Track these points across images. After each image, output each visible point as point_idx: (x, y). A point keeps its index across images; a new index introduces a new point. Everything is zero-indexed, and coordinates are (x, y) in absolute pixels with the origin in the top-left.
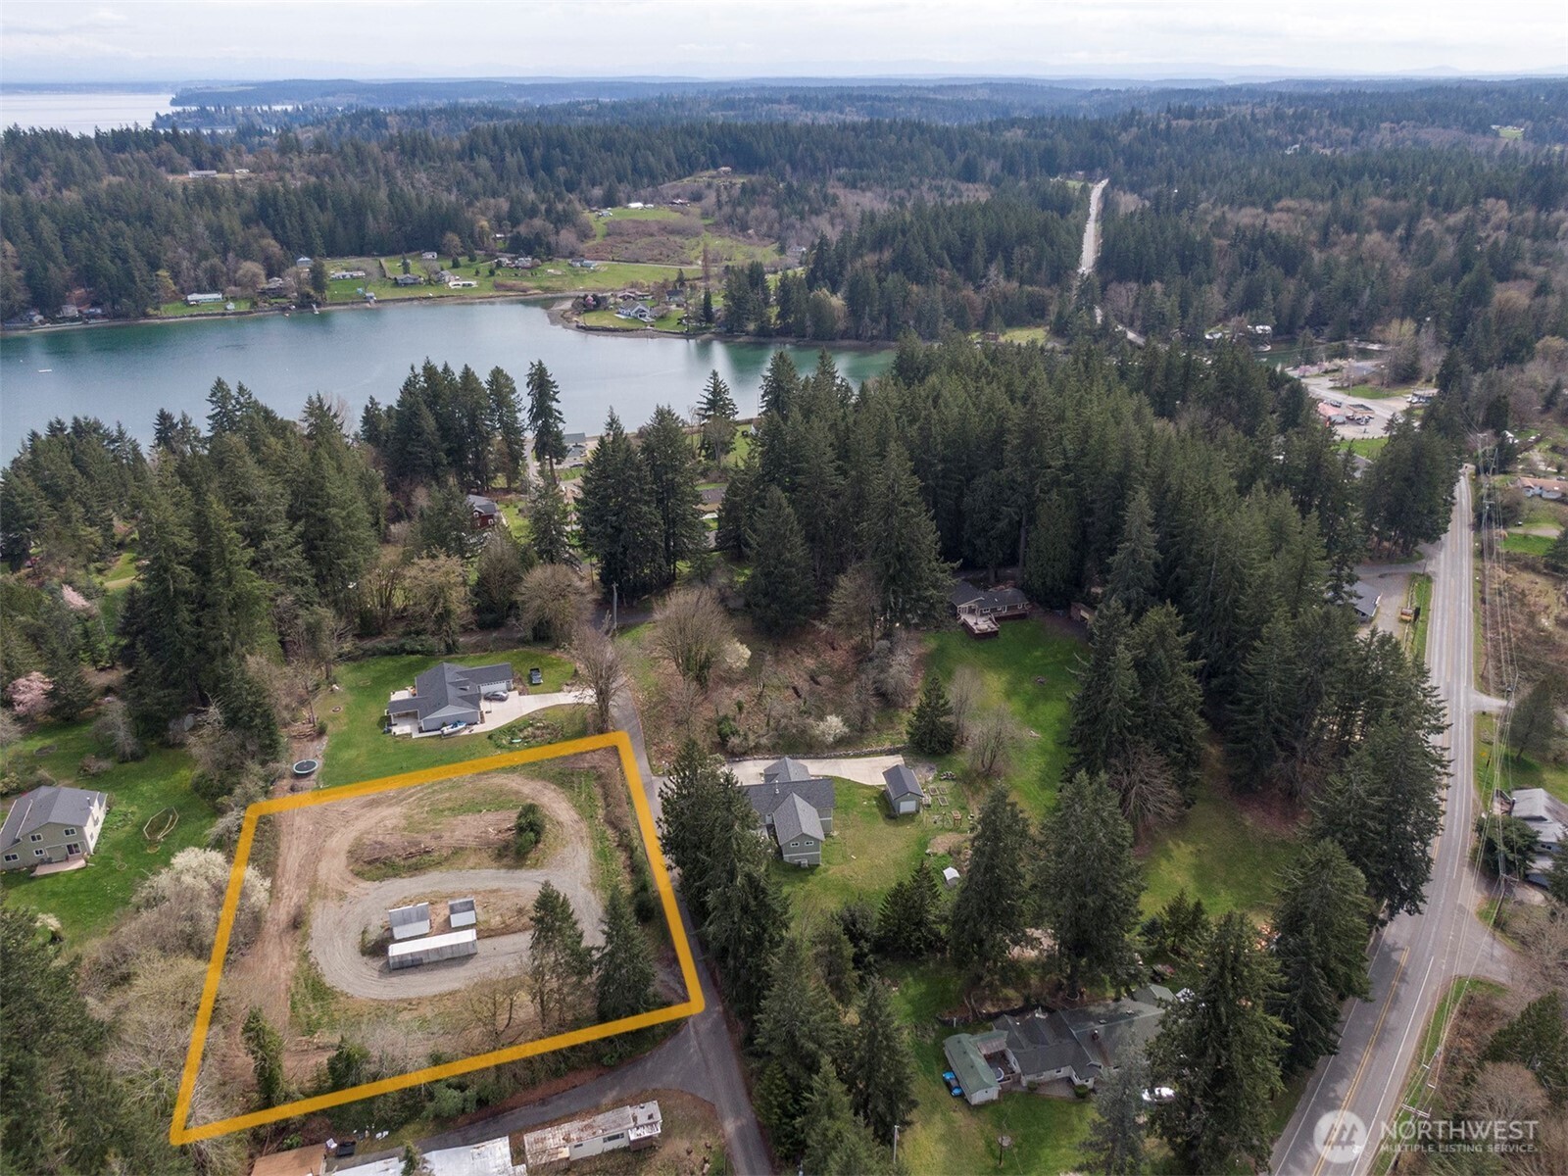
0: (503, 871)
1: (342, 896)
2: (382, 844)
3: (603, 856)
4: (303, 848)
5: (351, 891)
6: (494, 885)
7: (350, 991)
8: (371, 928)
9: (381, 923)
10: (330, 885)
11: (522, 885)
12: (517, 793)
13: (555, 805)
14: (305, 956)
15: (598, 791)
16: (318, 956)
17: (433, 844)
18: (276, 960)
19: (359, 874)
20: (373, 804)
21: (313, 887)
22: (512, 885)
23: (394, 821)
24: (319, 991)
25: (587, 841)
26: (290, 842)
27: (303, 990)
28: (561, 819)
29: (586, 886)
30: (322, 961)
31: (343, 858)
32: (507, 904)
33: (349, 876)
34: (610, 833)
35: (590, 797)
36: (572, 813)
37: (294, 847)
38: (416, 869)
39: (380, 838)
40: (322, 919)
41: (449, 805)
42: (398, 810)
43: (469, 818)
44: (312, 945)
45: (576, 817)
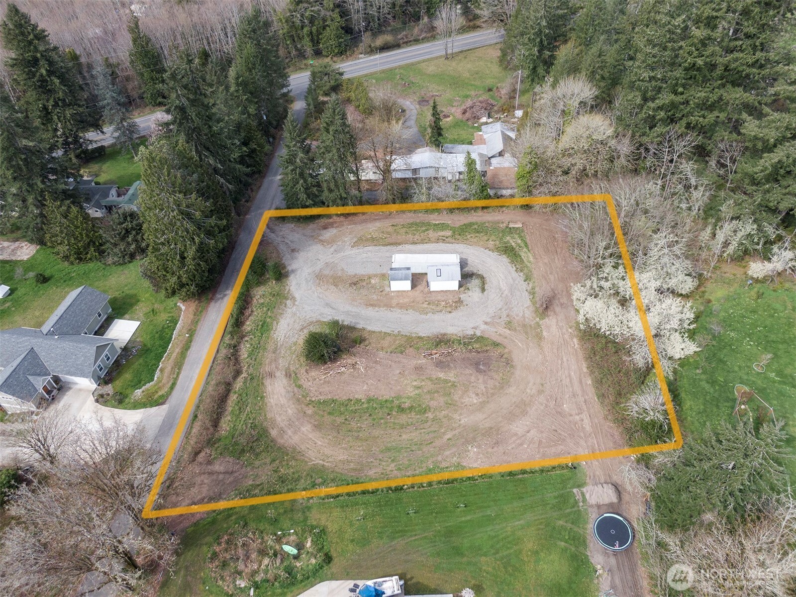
0: (360, 326)
2: (479, 371)
3: (265, 327)
4: (566, 381)
5: (504, 331)
6: (370, 312)
7: (487, 251)
8: (478, 290)
9: (470, 293)
10: (522, 336)
11: (349, 308)
12: (318, 427)
13: (283, 401)
14: (527, 279)
15: (225, 425)
16: (517, 276)
17: (423, 361)
18: (552, 277)
19: (496, 345)
21: (539, 337)
22: (354, 309)
23: (466, 400)
24: (509, 252)
25: (270, 346)
26: (583, 391)
27: (523, 254)
28: (285, 381)
29: (294, 299)
30: (515, 274)
31: (517, 364)
32: (364, 292)
33: (505, 342)
34: (245, 353)
35: (241, 404)
36: (269, 388)
38: (441, 341)
39: (481, 378)
40: (523, 308)
41: (403, 418)
42: (465, 420)
43: (385, 393)
44: (526, 287)
45: (268, 382)
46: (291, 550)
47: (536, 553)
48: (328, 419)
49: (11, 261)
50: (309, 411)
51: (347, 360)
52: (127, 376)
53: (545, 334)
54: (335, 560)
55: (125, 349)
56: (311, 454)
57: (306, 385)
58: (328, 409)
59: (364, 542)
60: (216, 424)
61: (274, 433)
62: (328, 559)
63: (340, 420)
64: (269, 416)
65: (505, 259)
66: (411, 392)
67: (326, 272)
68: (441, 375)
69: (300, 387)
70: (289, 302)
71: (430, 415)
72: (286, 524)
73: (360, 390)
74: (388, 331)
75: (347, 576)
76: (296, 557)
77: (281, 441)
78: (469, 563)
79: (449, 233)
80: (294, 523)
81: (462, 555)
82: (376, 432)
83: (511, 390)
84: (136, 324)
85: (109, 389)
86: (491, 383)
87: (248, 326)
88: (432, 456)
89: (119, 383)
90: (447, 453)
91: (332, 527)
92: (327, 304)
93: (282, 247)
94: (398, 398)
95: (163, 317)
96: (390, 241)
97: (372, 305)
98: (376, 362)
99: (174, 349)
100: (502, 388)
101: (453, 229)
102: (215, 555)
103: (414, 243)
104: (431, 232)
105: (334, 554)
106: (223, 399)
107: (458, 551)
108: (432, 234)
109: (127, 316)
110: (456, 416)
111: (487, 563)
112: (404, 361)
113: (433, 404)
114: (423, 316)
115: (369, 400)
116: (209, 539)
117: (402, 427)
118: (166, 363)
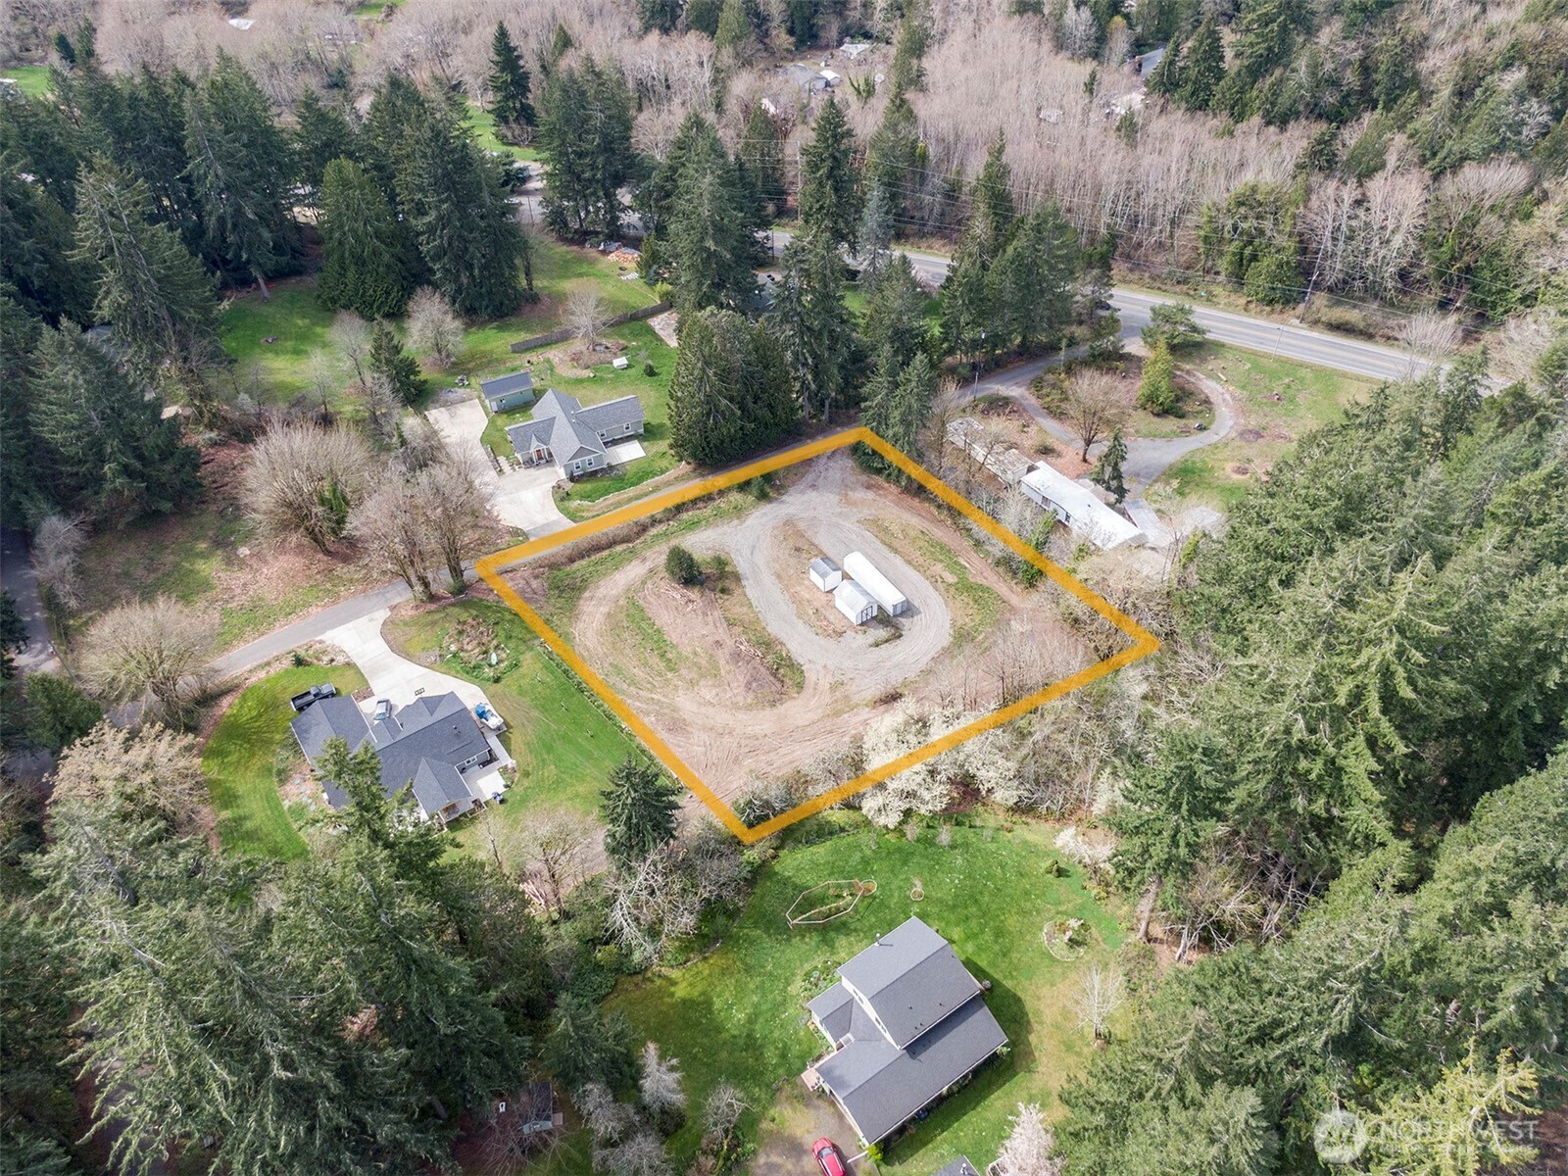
0: (744, 582)
1: (834, 688)
2: (748, 685)
3: (694, 525)
4: (782, 751)
5: (825, 684)
6: (768, 579)
7: (949, 622)
8: (871, 640)
9: (860, 637)
10: (828, 700)
12: (609, 615)
13: (623, 582)
14: (928, 673)
15: (576, 565)
16: (924, 662)
17: (730, 643)
19: (800, 686)
20: (677, 726)
21: (837, 714)
22: (762, 568)
23: (705, 691)
24: (962, 637)
25: (674, 542)
28: (643, 572)
29: (743, 522)
30: (926, 659)
31: (781, 709)
32: (793, 561)
33: (808, 691)
34: (653, 531)
35: (601, 562)
37: (788, 759)
38: (767, 644)
39: (740, 689)
41: (654, 660)
42: (682, 700)
43: (673, 636)
44: (912, 675)
46: (494, 659)
47: (577, 795)
48: (622, 616)
49: (662, 340)
50: (621, 603)
51: (694, 594)
52: (588, 486)
53: (846, 716)
54: (498, 685)
55: (611, 467)
56: (581, 625)
57: (649, 585)
58: (632, 611)
59: (521, 692)
60: (572, 560)
61: (587, 594)
62: (497, 680)
63: (625, 624)
64: (602, 583)
65: (946, 640)
66: (687, 651)
67: (802, 526)
68: (722, 662)
69: (644, 583)
70: (736, 522)
71: (670, 675)
72: (512, 644)
73: (664, 618)
74: (754, 603)
75: (491, 698)
76: (490, 666)
77: (582, 602)
78: (543, 760)
79: (951, 579)
80: (516, 649)
81: (548, 753)
82: (627, 651)
83: (741, 716)
84: (642, 454)
85: (569, 486)
86: (740, 699)
87: (685, 516)
88: (630, 696)
89: (578, 486)
90: (638, 704)
91: (522, 670)
92: (754, 547)
93: (810, 477)
94: (674, 646)
95: (664, 463)
96: (896, 543)
97: (779, 577)
98: (705, 614)
99: (631, 491)
100: (739, 708)
101: (962, 579)
102: (464, 623)
103: (909, 563)
104: (940, 566)
105: (503, 682)
106: (598, 548)
107: (550, 749)
108: (938, 569)
109: (646, 444)
110: (681, 692)
111: (551, 771)
112: (721, 630)
113: (684, 672)
114: (794, 618)
115: (658, 631)
116: (474, 613)
117: (645, 664)
118: (613, 498)
